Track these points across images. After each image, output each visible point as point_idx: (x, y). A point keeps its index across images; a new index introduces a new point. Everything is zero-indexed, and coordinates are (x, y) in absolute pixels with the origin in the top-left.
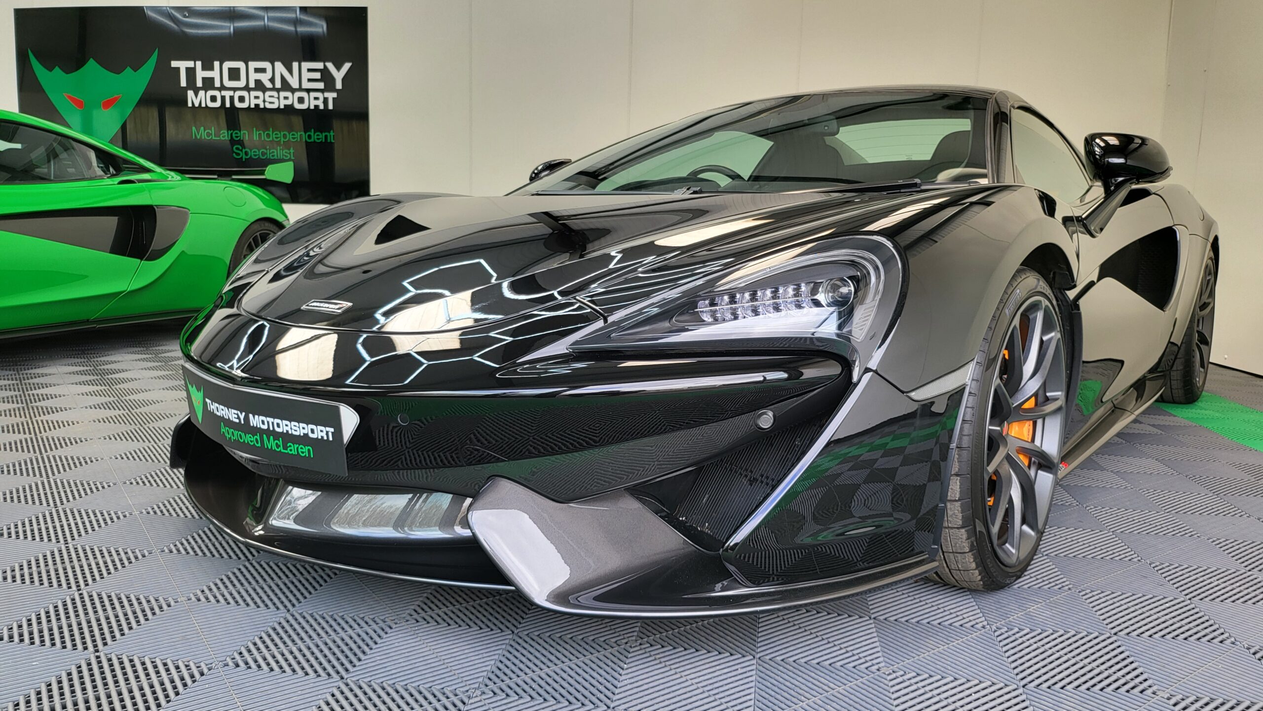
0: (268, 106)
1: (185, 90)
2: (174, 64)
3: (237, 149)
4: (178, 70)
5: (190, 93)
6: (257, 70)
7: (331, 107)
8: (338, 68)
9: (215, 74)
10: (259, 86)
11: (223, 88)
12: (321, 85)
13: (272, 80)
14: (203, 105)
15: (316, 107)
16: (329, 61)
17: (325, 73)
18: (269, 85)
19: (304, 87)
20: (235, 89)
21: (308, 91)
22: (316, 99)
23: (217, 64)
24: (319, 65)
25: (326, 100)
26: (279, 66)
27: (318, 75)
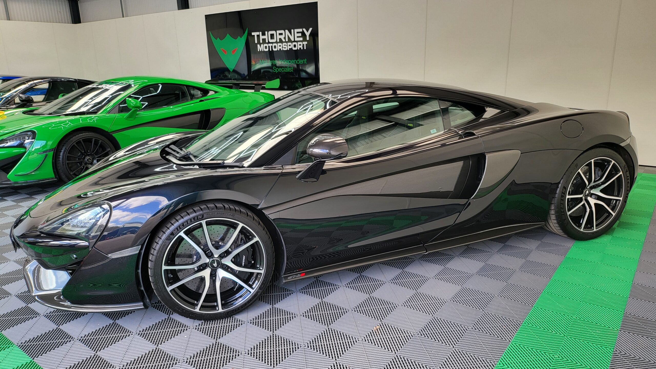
0: (284, 49)
1: (257, 44)
2: (253, 34)
3: (274, 68)
4: (254, 36)
5: (258, 45)
6: (281, 34)
7: (305, 48)
8: (307, 31)
9: (265, 37)
10: (281, 41)
11: (269, 43)
12: (301, 39)
13: (285, 38)
14: (263, 50)
15: (300, 48)
16: (304, 28)
17: (303, 34)
18: (284, 40)
19: (295, 40)
20: (272, 43)
21: (297, 42)
22: (300, 45)
23: (266, 32)
24: (300, 30)
25: (303, 45)
26: (287, 31)
27: (300, 35)
